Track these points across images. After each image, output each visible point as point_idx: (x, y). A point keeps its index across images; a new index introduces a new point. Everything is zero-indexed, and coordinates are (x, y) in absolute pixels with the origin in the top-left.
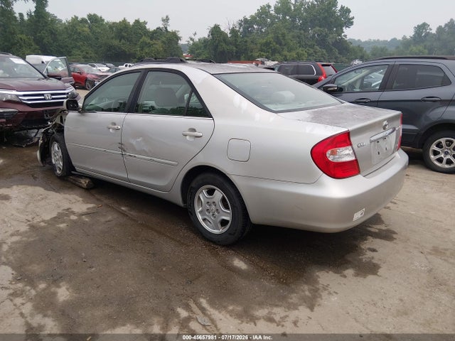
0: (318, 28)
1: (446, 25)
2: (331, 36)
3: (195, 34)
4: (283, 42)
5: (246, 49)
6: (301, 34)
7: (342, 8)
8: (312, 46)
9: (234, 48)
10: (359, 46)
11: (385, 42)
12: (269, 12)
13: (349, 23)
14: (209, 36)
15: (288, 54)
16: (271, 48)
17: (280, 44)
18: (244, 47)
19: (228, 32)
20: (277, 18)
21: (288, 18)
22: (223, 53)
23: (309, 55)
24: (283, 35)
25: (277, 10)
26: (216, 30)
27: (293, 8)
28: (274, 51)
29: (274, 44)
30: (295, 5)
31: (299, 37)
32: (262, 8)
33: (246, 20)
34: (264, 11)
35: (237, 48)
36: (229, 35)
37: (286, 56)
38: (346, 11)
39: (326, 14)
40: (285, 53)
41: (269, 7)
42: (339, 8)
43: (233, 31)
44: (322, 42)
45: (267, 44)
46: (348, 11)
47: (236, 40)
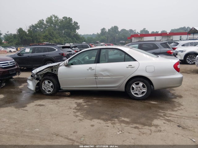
0: (66, 30)
1: (111, 29)
2: (72, 33)
3: (8, 32)
4: (53, 35)
5: (36, 39)
6: (60, 32)
7: (75, 22)
8: (65, 37)
9: (31, 38)
10: (83, 37)
11: (90, 35)
12: (43, 23)
13: (78, 28)
14: (17, 33)
15: (56, 40)
16: (48, 38)
17: (52, 36)
18: (36, 38)
19: (26, 31)
20: (47, 25)
21: (52, 25)
22: (25, 40)
23: (65, 41)
24: (53, 32)
25: (47, 22)
26: (20, 30)
27: (54, 21)
28: (50, 39)
29: (49, 36)
30: (55, 20)
31: (59, 33)
32: (40, 21)
33: (33, 26)
34: (41, 22)
35: (32, 38)
36: (27, 33)
37: (55, 41)
38: (76, 23)
39: (69, 24)
40: (55, 40)
41: (43, 20)
42: (73, 22)
43: (29, 31)
44: (69, 35)
45: (46, 36)
46: (77, 23)
47: (31, 35)
